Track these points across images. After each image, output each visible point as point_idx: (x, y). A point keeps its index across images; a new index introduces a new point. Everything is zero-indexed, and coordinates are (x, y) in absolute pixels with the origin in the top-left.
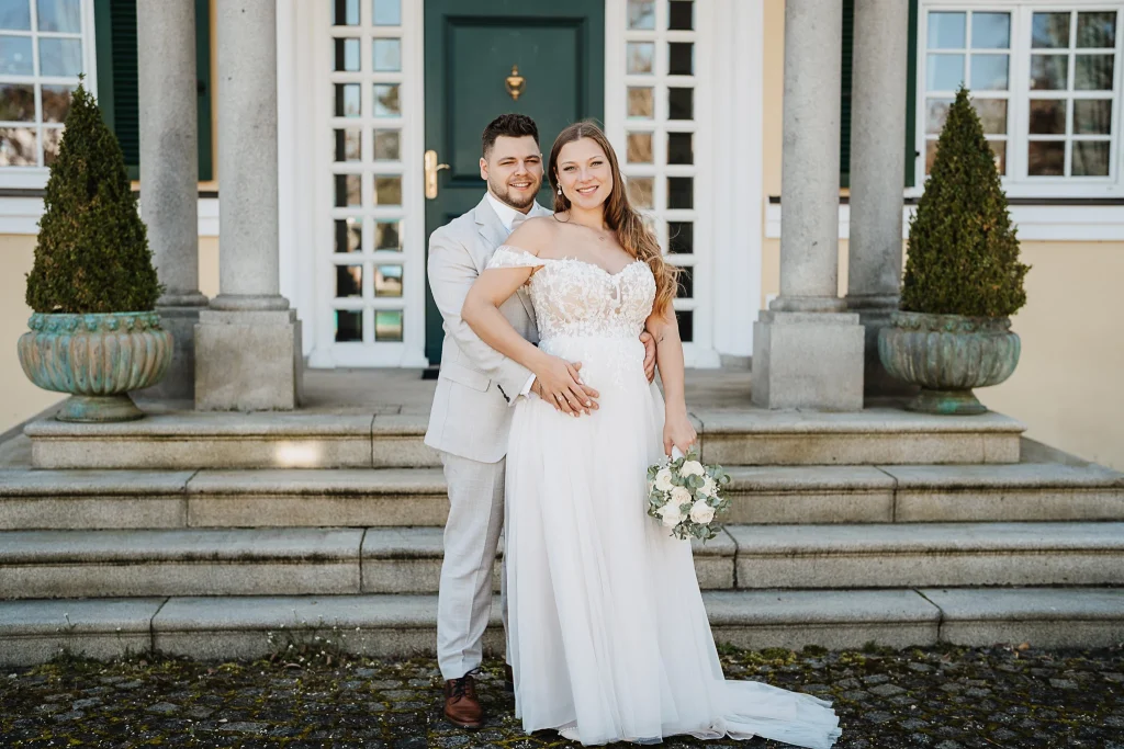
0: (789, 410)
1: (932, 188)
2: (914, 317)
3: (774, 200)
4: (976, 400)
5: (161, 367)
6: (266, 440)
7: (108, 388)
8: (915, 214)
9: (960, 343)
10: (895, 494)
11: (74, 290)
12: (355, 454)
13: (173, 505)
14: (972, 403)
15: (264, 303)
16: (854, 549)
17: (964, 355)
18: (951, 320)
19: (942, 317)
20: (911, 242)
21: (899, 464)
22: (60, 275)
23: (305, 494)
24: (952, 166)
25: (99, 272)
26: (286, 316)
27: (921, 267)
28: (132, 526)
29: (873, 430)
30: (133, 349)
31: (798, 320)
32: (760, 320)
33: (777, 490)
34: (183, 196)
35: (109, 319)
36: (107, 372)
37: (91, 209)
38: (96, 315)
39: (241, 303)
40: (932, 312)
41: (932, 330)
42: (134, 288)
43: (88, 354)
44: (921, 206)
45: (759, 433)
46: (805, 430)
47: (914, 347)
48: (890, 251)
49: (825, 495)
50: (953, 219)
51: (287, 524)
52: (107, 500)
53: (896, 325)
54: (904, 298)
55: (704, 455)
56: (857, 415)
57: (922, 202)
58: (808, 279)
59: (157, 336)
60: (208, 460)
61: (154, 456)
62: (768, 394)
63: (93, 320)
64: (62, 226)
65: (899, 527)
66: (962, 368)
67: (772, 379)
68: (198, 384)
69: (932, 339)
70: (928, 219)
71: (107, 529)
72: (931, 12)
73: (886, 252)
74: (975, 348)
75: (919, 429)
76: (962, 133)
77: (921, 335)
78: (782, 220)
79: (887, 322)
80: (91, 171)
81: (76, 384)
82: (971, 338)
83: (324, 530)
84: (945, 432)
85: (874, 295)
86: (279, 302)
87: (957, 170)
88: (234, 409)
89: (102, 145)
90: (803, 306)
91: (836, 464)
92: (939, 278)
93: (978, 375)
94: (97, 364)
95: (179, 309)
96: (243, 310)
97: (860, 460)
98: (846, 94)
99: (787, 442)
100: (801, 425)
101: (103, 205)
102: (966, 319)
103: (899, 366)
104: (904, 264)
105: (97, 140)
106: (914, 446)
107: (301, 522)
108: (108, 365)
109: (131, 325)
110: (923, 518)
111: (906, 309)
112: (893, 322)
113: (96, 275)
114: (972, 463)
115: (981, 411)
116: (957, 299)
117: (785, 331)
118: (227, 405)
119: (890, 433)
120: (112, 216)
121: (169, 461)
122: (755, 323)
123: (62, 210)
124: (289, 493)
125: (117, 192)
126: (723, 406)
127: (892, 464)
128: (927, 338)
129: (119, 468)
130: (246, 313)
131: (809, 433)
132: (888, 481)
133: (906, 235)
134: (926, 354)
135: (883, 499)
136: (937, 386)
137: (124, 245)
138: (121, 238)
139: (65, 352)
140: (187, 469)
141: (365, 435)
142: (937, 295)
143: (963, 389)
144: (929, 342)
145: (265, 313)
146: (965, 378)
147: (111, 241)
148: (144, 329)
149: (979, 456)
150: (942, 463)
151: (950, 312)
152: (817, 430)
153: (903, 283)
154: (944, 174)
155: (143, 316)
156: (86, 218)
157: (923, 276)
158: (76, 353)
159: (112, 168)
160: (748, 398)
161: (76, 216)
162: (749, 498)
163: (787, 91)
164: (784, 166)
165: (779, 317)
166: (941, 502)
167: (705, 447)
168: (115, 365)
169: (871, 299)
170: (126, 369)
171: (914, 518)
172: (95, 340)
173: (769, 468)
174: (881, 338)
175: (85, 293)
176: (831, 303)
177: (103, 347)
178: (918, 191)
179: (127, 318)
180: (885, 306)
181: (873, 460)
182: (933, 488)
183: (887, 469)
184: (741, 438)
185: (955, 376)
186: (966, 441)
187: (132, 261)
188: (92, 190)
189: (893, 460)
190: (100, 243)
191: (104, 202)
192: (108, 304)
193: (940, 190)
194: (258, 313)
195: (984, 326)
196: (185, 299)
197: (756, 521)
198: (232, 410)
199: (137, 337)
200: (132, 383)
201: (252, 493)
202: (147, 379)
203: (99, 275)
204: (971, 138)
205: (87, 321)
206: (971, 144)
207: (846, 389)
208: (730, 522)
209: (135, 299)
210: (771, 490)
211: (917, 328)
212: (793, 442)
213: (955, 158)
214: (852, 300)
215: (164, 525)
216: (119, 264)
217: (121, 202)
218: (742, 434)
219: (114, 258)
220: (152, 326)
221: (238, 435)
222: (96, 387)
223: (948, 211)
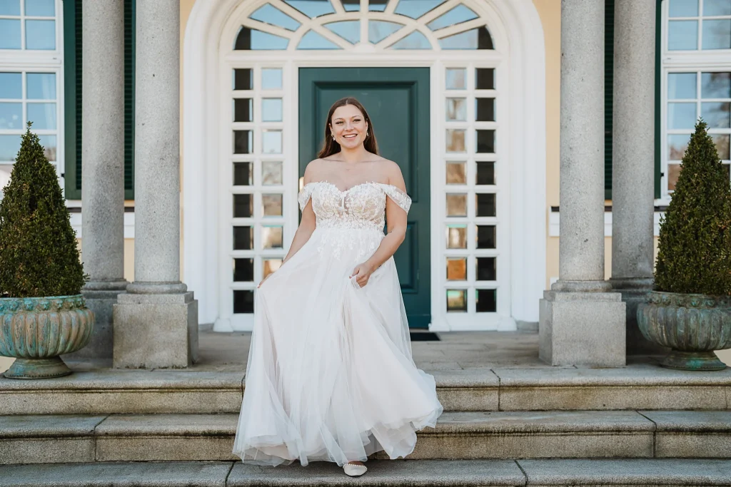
0: (567, 366)
1: (676, 199)
2: (665, 296)
3: (555, 209)
4: (717, 359)
5: (84, 336)
6: (161, 392)
7: (41, 352)
8: (664, 218)
9: (703, 316)
10: (654, 435)
11: (16, 280)
12: (230, 403)
13: (85, 444)
14: (714, 362)
15: (166, 288)
16: (622, 482)
17: (707, 325)
18: (695, 298)
19: (688, 296)
20: (662, 238)
21: (657, 410)
22: (6, 269)
23: (187, 435)
24: (694, 181)
25: (36, 266)
26: (182, 297)
27: (671, 258)
28: (52, 461)
29: (635, 384)
30: (61, 324)
31: (574, 298)
32: (545, 298)
33: (558, 432)
34: (112, 210)
35: (43, 301)
36: (40, 341)
37: (32, 220)
38: (33, 298)
39: (147, 288)
40: (679, 292)
41: (680, 306)
42: (62, 278)
43: (25, 329)
44: (668, 211)
45: (544, 386)
46: (581, 383)
47: (666, 318)
48: (644, 245)
49: (598, 435)
50: (695, 221)
51: (173, 458)
52: (33, 441)
53: (651, 302)
54: (657, 281)
55: (501, 402)
56: (621, 371)
57: (668, 210)
58: (582, 267)
59: (81, 313)
60: (116, 408)
61: (76, 404)
62: (551, 354)
63: (30, 302)
64: (10, 232)
65: (659, 462)
66: (705, 335)
67: (554, 343)
68: (116, 348)
69: (680, 312)
70: (675, 221)
71: (32, 464)
72: (669, 73)
73: (640, 246)
74: (715, 320)
75: (672, 382)
76: (700, 155)
77: (671, 310)
78: (561, 223)
79: (643, 298)
80: (33, 191)
81: (16, 350)
82: (712, 311)
83: (202, 463)
84: (693, 385)
85: (632, 279)
86: (177, 287)
87: (698, 183)
88: (142, 367)
89: (42, 173)
90: (577, 288)
91: (606, 410)
92: (685, 266)
93: (719, 341)
94: (32, 336)
95: (107, 292)
96: (151, 293)
97: (625, 406)
98: (608, 132)
99: (566, 393)
100: (577, 379)
101: (40, 217)
102: (708, 297)
103: (654, 333)
104: (656, 255)
105: (38, 169)
106: (668, 396)
107: (184, 457)
108: (40, 336)
109: (60, 306)
110: (679, 455)
111: (658, 289)
112: (648, 299)
113: (33, 269)
114: (717, 410)
115: (722, 368)
116: (699, 282)
117: (564, 308)
118: (137, 365)
119: (648, 386)
120: (47, 225)
121: (87, 409)
122: (540, 300)
123: (10, 220)
124: (175, 435)
125: (53, 207)
126: (516, 363)
127: (651, 410)
128: (676, 312)
129: (49, 414)
130: (152, 295)
131: (584, 385)
132: (648, 424)
133: (657, 233)
134: (676, 324)
135: (645, 439)
136: (685, 348)
137: (56, 246)
138: (54, 241)
139: (8, 327)
140: (101, 414)
141: (237, 388)
142: (684, 279)
143: (707, 350)
144: (678, 315)
145: (166, 295)
146: (708, 342)
147: (46, 243)
148: (71, 308)
149: (722, 404)
150: (692, 409)
151: (694, 292)
152: (590, 383)
153: (655, 270)
154: (687, 187)
155: (70, 299)
156: (27, 226)
157: (672, 265)
158: (16, 327)
159: (49, 190)
160: (536, 356)
161: (20, 225)
162: (537, 438)
163: (563, 128)
164: (562, 184)
165: (559, 296)
166: (693, 442)
167: (502, 396)
168: (46, 335)
169: (630, 281)
170: (55, 338)
171: (671, 454)
172: (31, 317)
173: (553, 413)
174: (639, 312)
175: (25, 282)
176: (599, 285)
177: (37, 323)
178: (665, 200)
179: (57, 300)
180: (641, 286)
181: (635, 406)
182: (687, 431)
183: (647, 414)
184: (531, 390)
185: (700, 341)
186: (712, 393)
187: (62, 258)
188: (33, 205)
189: (651, 406)
190: (37, 245)
191: (41, 214)
192: (42, 290)
193: (684, 199)
194: (162, 295)
195: (722, 302)
196: (112, 284)
197: (542, 456)
198: (140, 368)
199: (64, 315)
200: (60, 349)
201: (146, 434)
202: (72, 347)
203: (36, 269)
204: (709, 160)
205: (25, 303)
206: (708, 164)
207: (612, 351)
208: (521, 456)
209: (63, 287)
210: (554, 431)
211: (667, 304)
212: (571, 393)
213: (696, 175)
214: (615, 282)
215: (77, 460)
216: (51, 260)
217: (55, 215)
218: (531, 387)
219: (48, 256)
220: (78, 307)
221: (140, 389)
222: (32, 352)
223: (691, 215)
